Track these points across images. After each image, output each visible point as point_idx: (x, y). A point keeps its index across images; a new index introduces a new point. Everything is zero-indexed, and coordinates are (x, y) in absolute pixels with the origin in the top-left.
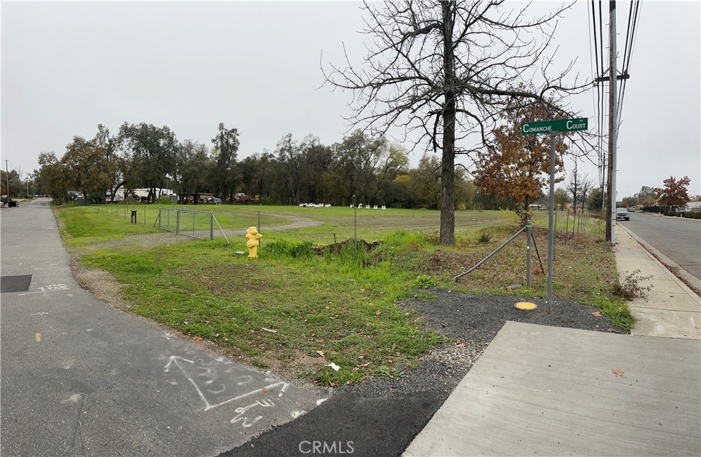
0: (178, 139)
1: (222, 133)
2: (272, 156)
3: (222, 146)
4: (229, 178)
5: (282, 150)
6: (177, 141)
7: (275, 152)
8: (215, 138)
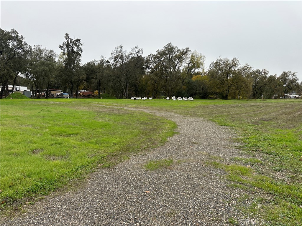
1: (68, 41)
2: (108, 62)
3: (68, 52)
5: (116, 58)
7: (110, 59)
8: (62, 45)
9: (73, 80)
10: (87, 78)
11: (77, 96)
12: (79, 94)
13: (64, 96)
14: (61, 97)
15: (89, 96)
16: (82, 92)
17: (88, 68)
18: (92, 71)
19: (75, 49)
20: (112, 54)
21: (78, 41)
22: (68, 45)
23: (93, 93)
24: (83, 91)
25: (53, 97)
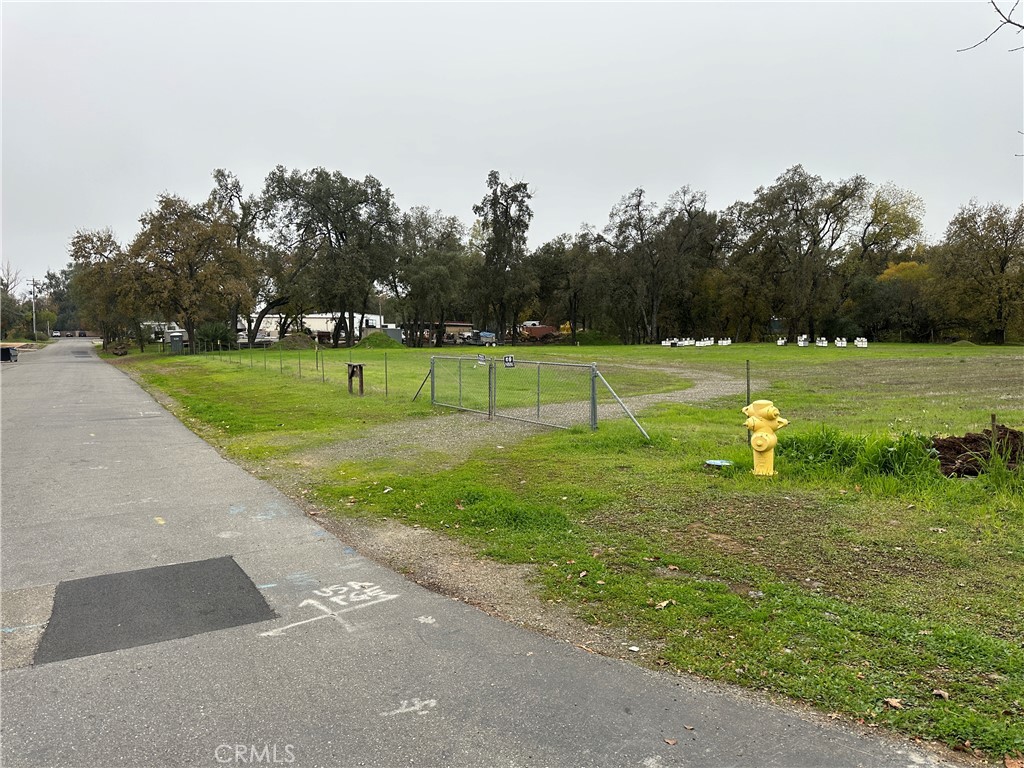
0: (398, 205)
1: (495, 192)
2: (600, 238)
3: (496, 221)
4: (511, 290)
5: (623, 226)
6: (397, 210)
7: (607, 230)
8: (480, 204)
9: (506, 296)
10: (541, 288)
11: (515, 340)
12: (520, 334)
13: (484, 340)
14: (476, 342)
15: (544, 340)
16: (528, 329)
17: (545, 260)
18: (556, 268)
19: (514, 211)
20: (612, 216)
21: (521, 187)
22: (495, 202)
23: (558, 328)
24: (529, 324)
25: (455, 344)
